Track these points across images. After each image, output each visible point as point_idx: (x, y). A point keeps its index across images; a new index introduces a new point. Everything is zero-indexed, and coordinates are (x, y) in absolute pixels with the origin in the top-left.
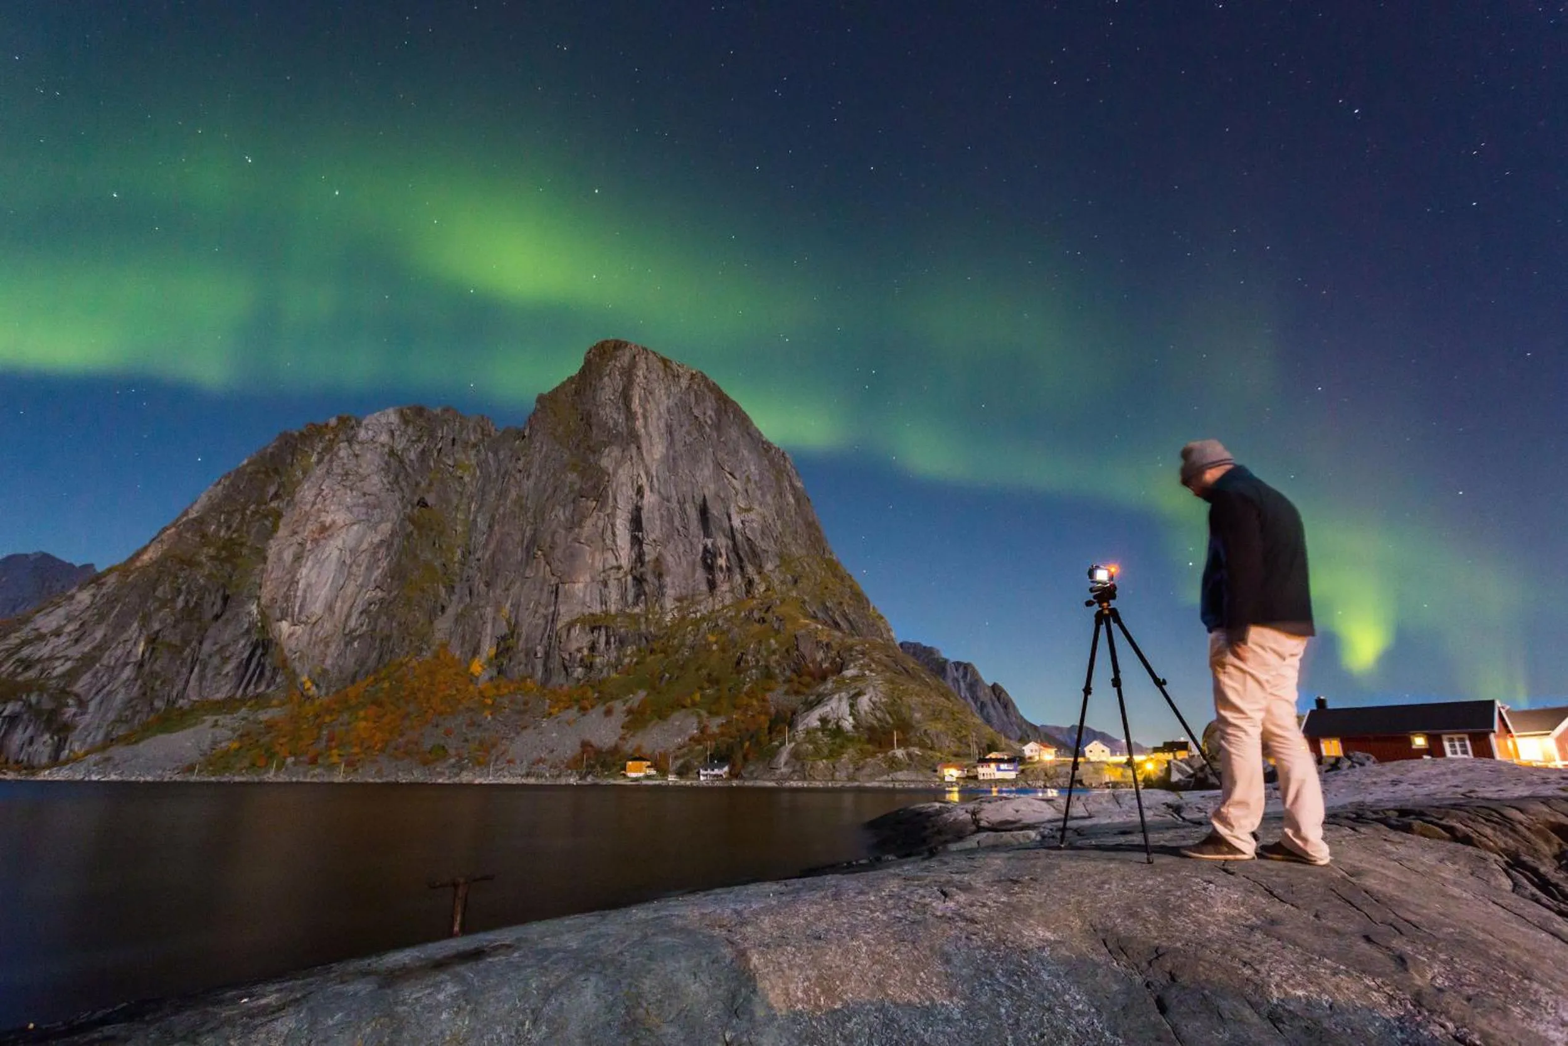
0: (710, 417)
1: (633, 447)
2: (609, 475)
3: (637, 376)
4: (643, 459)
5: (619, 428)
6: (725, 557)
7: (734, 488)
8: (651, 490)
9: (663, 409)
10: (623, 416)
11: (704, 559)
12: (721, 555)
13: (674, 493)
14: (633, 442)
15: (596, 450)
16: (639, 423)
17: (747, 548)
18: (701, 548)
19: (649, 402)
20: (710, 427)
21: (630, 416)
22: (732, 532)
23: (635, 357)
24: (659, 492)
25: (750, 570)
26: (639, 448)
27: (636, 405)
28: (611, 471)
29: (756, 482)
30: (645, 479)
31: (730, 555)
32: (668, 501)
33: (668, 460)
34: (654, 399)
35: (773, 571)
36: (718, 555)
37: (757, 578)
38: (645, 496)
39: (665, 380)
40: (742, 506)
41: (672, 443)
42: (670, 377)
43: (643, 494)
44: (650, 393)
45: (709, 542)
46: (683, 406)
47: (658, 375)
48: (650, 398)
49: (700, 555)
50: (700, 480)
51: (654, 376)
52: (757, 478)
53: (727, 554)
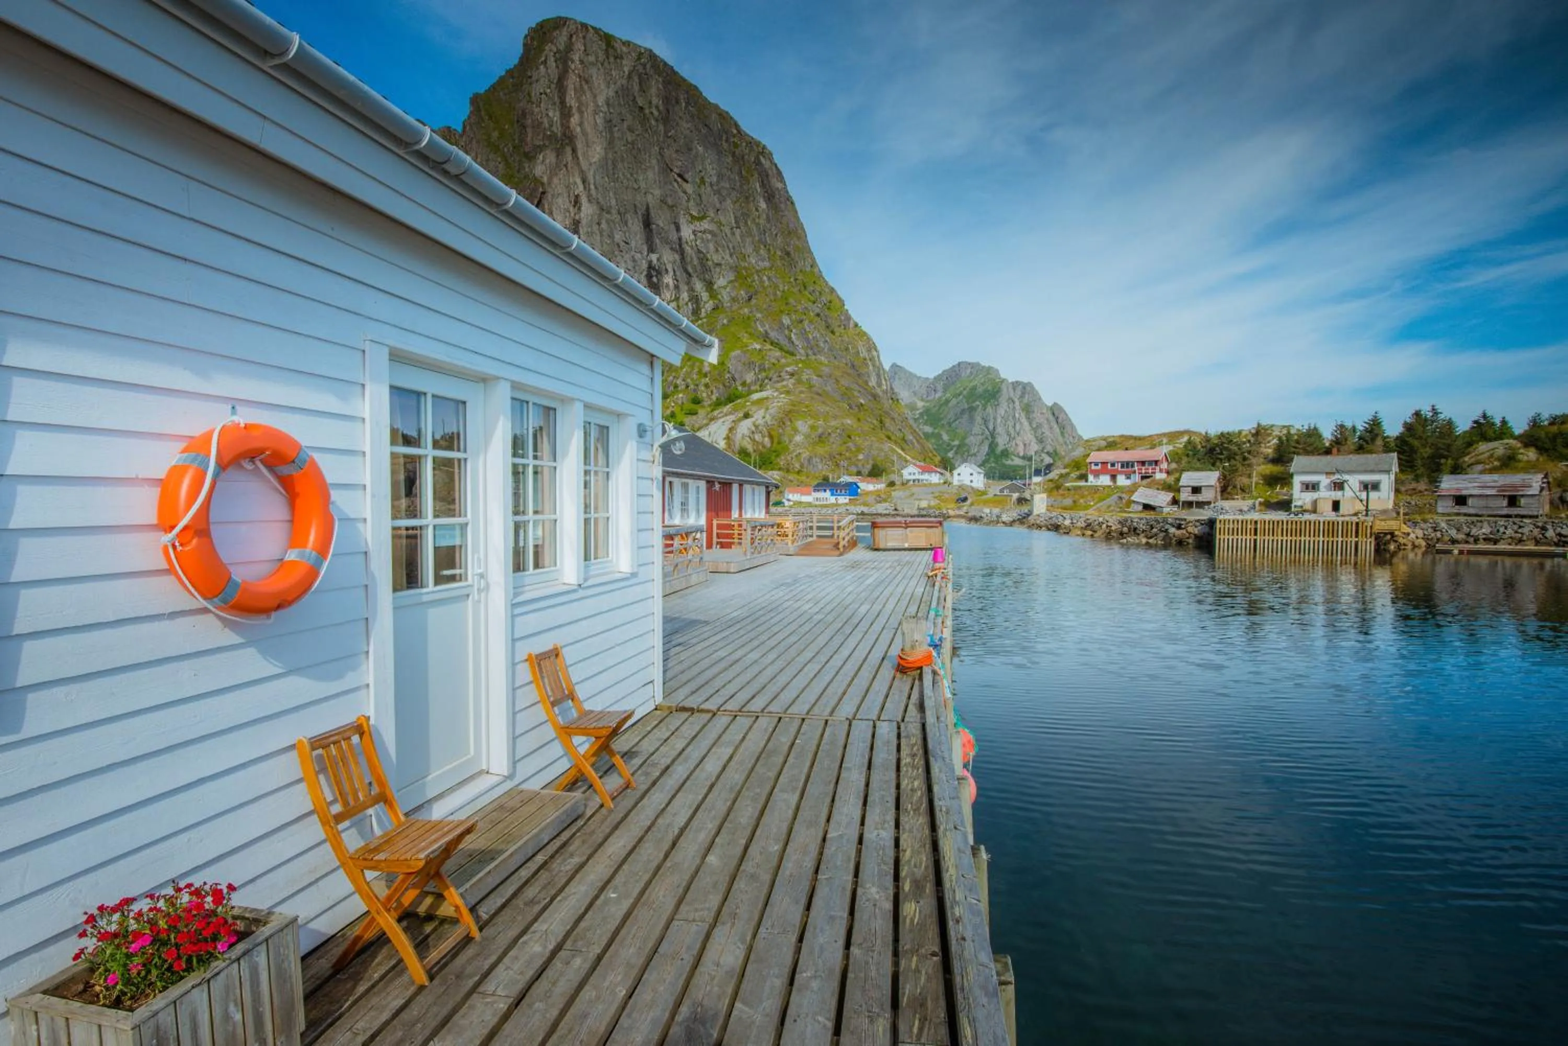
0: (657, 107)
1: (568, 150)
2: (543, 184)
3: (573, 61)
4: (578, 164)
5: (555, 129)
6: (671, 273)
7: (685, 192)
8: (589, 201)
9: (601, 100)
10: (558, 113)
11: (649, 277)
12: (667, 270)
13: (613, 202)
14: (567, 144)
15: (530, 157)
16: (574, 120)
17: (696, 262)
18: (645, 265)
19: (584, 93)
20: (657, 120)
21: (565, 111)
22: (680, 245)
23: (571, 36)
24: (598, 203)
25: (699, 286)
26: (573, 150)
27: (571, 100)
28: (545, 180)
29: (711, 185)
30: (581, 187)
31: (678, 273)
32: (609, 212)
33: (607, 164)
34: (590, 89)
35: (725, 287)
36: (664, 272)
37: (705, 296)
38: (583, 208)
39: (606, 64)
40: (693, 213)
41: (611, 143)
42: (612, 59)
43: (581, 204)
44: (587, 82)
45: (654, 257)
46: (624, 93)
47: (597, 57)
48: (586, 87)
49: (645, 273)
50: (643, 185)
51: (592, 58)
52: (715, 179)
53: (674, 271)
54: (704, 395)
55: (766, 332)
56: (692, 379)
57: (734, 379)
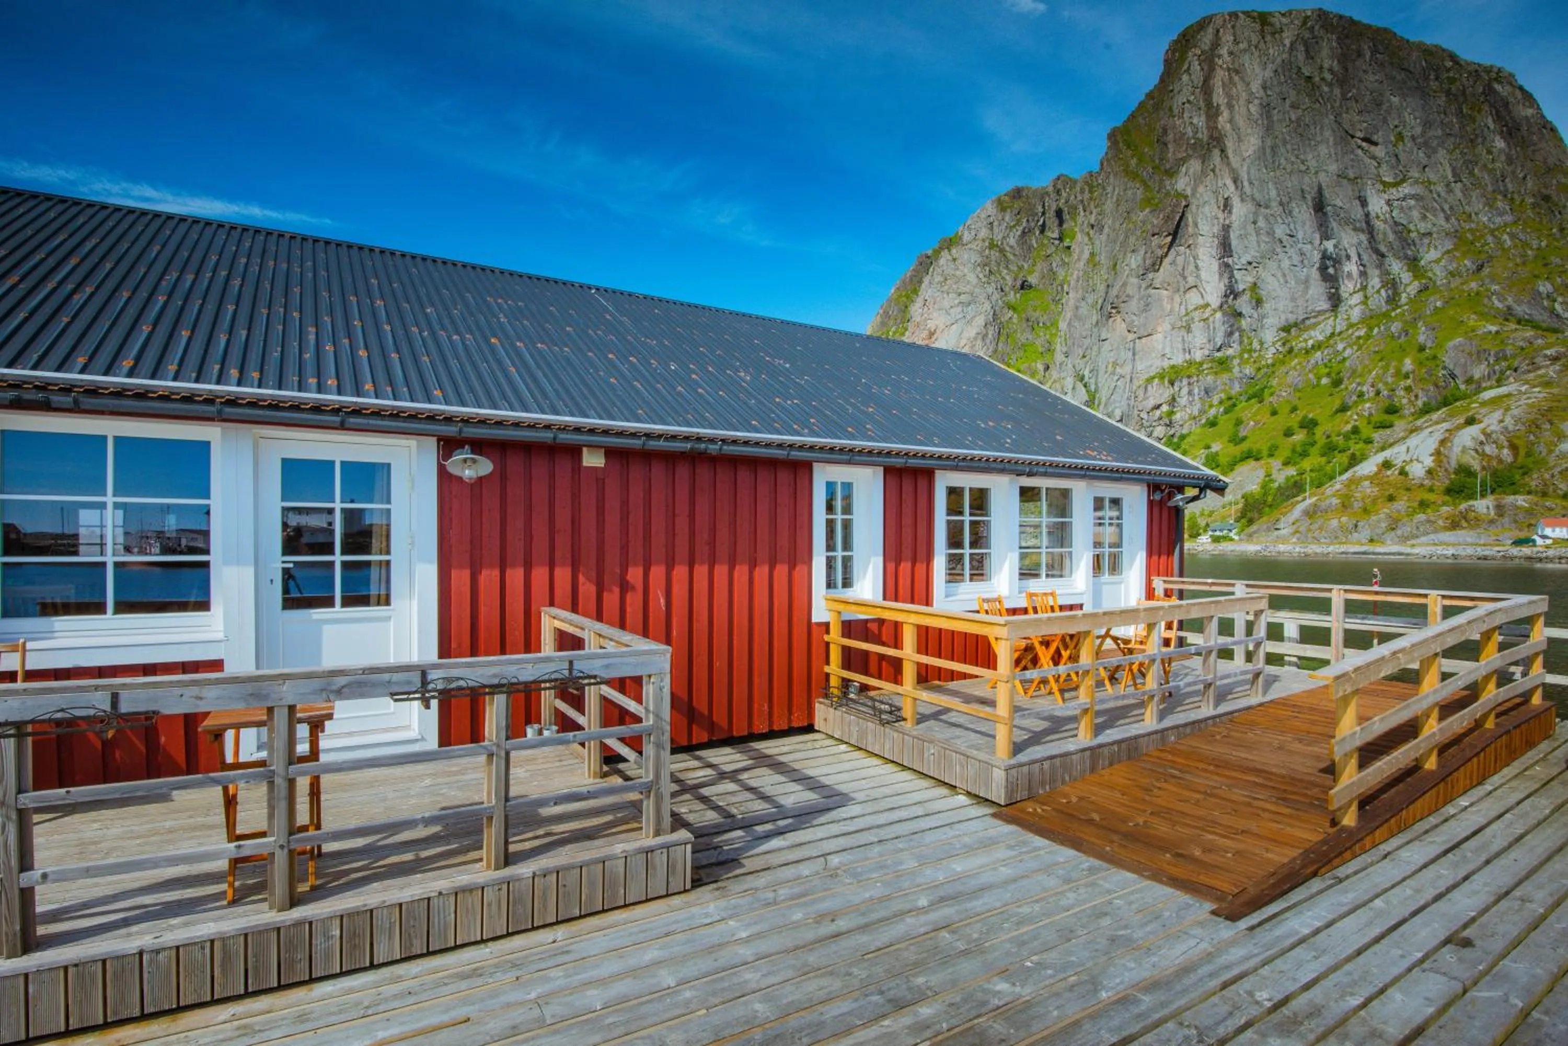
0: (1330, 70)
1: (1216, 152)
2: (1186, 197)
3: (1220, 56)
4: (1229, 164)
5: (1200, 135)
6: (1354, 258)
7: (1374, 158)
8: (1242, 200)
9: (1255, 86)
10: (1203, 118)
11: (1323, 269)
12: (1348, 257)
13: (1273, 193)
14: (1214, 147)
15: (1171, 173)
16: (1223, 120)
17: (1391, 237)
18: (1317, 256)
19: (1235, 85)
20: (1330, 85)
21: (1212, 113)
22: (1368, 223)
23: (1218, 31)
24: (1253, 199)
25: (1396, 267)
26: (1222, 151)
27: (1219, 98)
28: (1189, 192)
29: (1413, 138)
30: (1232, 187)
31: (1365, 257)
32: (1267, 207)
33: (1264, 154)
34: (1242, 79)
35: (1437, 261)
36: (1344, 259)
37: (1406, 277)
38: (1234, 211)
39: (1262, 45)
40: (1387, 179)
41: (1269, 129)
42: (1268, 38)
43: (1232, 207)
44: (1237, 72)
45: (1329, 245)
46: (1287, 69)
47: (1250, 42)
48: (1236, 78)
49: (1317, 265)
50: (1312, 163)
51: (1242, 46)
52: (1418, 130)
53: (1359, 255)
54: (1405, 401)
55: (1509, 308)
56: (1386, 384)
57: (1453, 376)
